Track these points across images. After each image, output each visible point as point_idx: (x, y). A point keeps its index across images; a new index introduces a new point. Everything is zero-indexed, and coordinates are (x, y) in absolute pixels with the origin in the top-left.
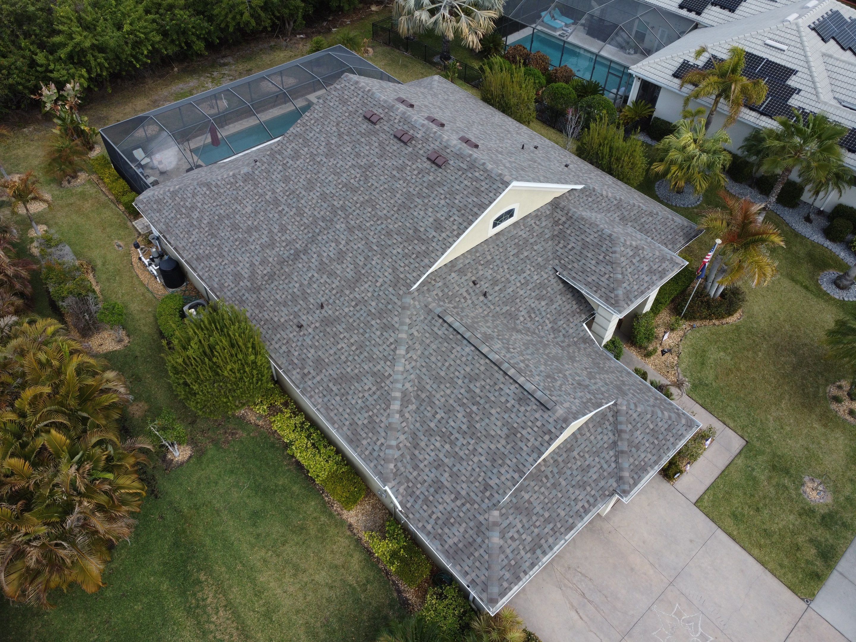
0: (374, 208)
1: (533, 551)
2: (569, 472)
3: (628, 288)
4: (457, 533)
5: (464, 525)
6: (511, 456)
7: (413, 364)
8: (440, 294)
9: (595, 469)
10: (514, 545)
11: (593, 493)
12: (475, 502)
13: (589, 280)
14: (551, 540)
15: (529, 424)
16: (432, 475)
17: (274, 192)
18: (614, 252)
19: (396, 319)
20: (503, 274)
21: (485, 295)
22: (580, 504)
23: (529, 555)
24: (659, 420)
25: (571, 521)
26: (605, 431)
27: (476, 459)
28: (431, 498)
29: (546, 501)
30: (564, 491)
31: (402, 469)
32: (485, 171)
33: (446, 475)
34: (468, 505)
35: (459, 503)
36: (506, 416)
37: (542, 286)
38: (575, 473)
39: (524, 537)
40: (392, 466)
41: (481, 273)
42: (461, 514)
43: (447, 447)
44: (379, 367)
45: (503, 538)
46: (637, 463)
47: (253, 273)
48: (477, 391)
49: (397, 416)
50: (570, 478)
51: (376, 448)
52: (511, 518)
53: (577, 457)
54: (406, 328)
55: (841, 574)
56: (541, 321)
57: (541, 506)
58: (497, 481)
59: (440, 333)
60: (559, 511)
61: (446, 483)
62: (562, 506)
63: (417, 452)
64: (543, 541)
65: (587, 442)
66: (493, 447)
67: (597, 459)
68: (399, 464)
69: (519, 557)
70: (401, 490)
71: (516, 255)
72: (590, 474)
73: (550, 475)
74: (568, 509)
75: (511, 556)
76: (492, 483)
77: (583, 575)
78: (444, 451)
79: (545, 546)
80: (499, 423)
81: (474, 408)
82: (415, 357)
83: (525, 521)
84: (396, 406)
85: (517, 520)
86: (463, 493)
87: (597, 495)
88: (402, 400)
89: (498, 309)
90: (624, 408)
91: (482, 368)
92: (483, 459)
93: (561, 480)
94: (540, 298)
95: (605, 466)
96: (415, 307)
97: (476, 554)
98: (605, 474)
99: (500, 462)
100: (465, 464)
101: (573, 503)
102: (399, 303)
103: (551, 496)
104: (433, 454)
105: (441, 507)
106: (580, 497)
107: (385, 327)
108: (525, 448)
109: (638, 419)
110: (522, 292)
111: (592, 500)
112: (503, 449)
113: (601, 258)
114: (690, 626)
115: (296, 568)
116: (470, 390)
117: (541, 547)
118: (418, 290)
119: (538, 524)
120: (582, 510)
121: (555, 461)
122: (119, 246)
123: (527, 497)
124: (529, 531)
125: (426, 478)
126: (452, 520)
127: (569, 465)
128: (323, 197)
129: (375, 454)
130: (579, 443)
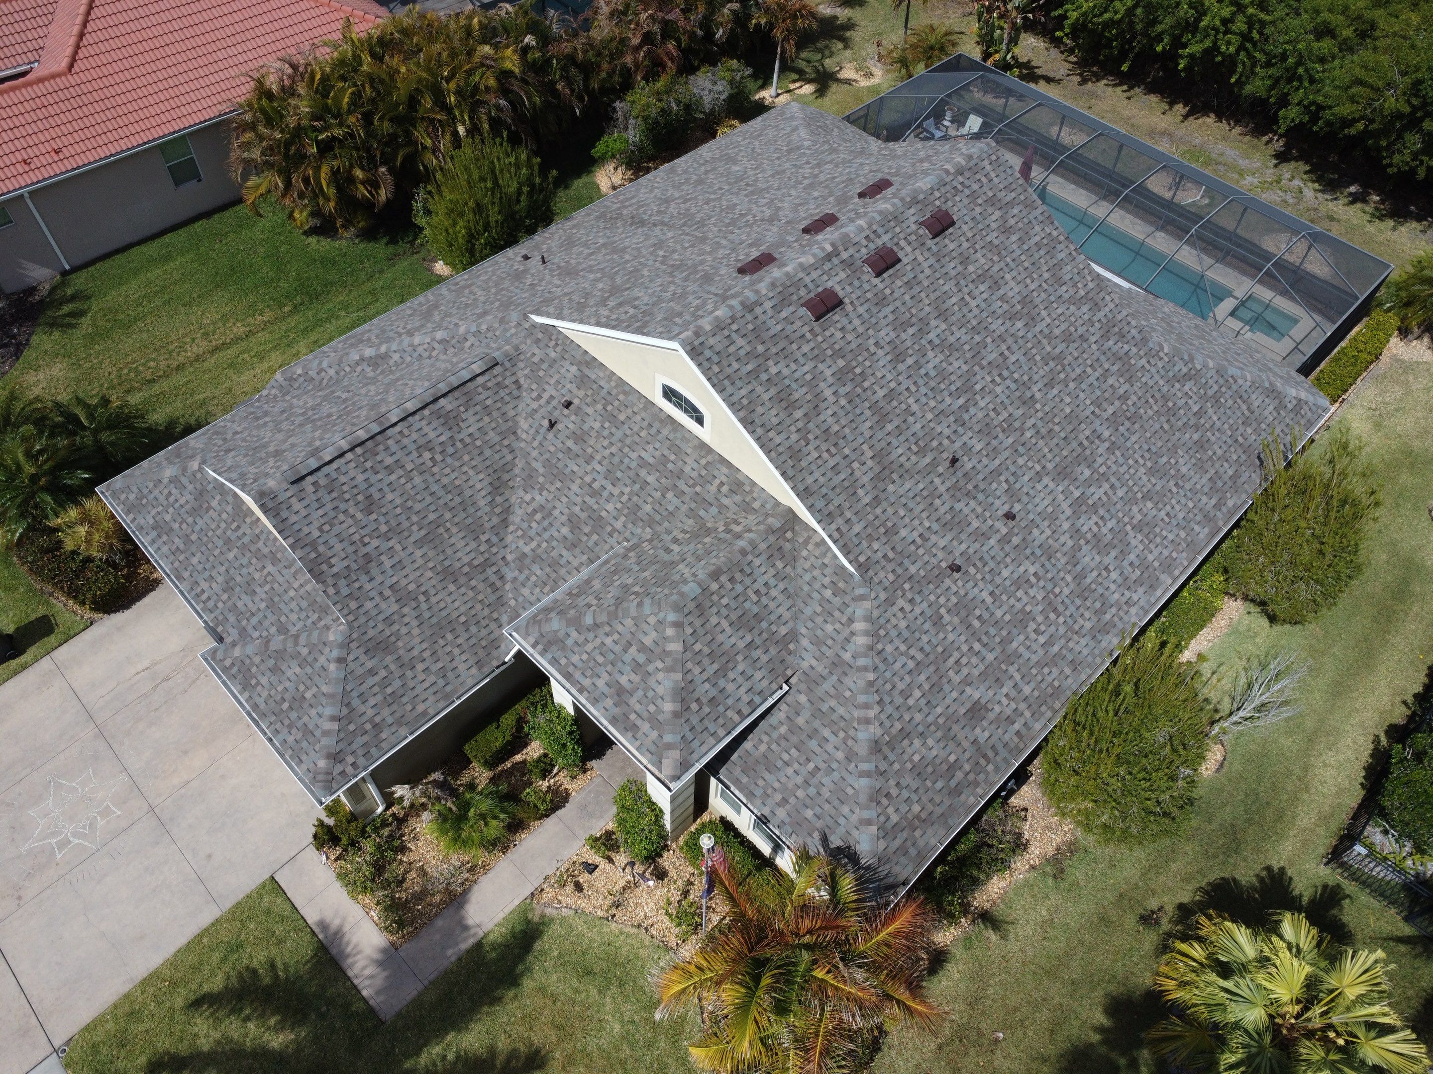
3: (569, 642)
9: (250, 605)
10: (162, 498)
11: (220, 605)
20: (598, 447)
21: (554, 424)
26: (303, 615)
29: (210, 534)
30: (222, 558)
37: (598, 522)
38: (244, 571)
39: (171, 510)
41: (590, 410)
45: (170, 482)
46: (254, 670)
50: (237, 565)
52: (190, 487)
53: (265, 572)
56: (532, 533)
57: (204, 527)
60: (199, 555)
62: (204, 559)
64: (165, 538)
67: (263, 605)
69: (150, 508)
71: (643, 463)
72: (244, 596)
73: (240, 533)
74: (200, 567)
75: (151, 496)
82: (434, 354)
83: (188, 507)
85: (188, 497)
87: (218, 612)
88: (377, 356)
89: (535, 454)
90: (332, 638)
93: (235, 551)
94: (573, 523)
95: (254, 621)
96: (506, 330)
98: (244, 622)
101: (207, 574)
106: (214, 585)
114: (84, 827)
118: (534, 325)
120: (199, 590)
121: (258, 538)
124: (176, 516)
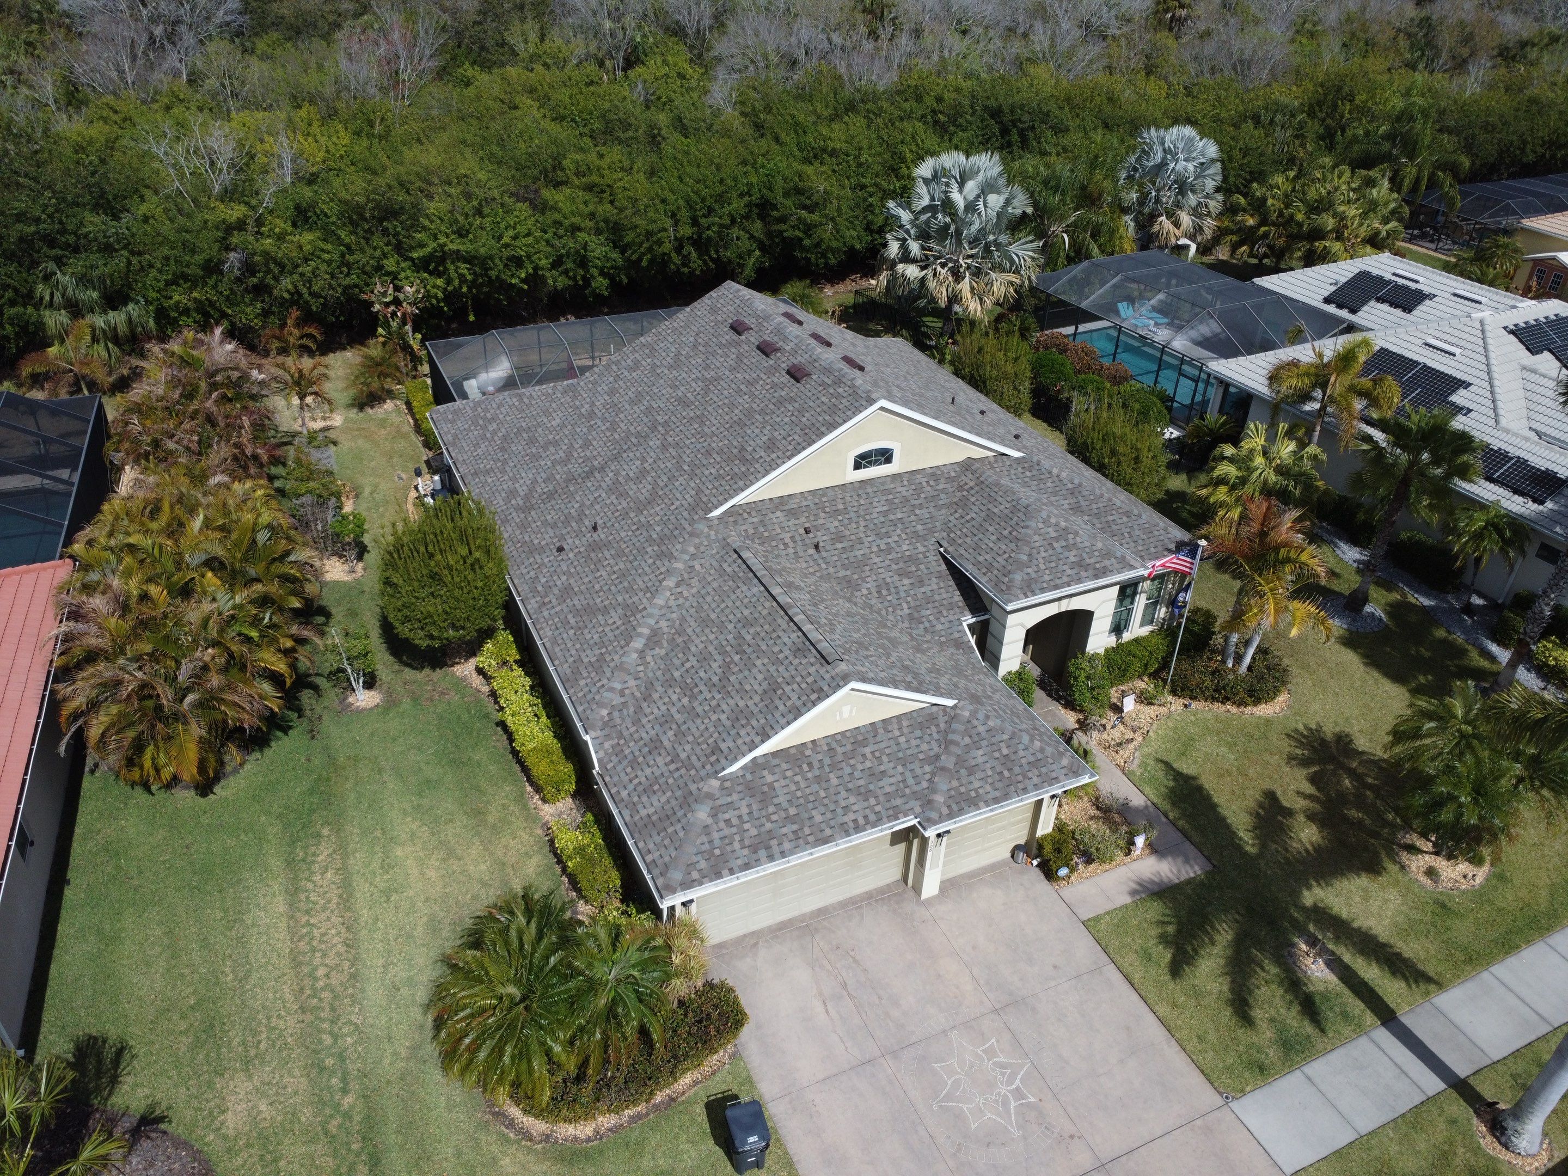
0: (702, 423)
1: (754, 849)
2: (848, 770)
3: (1034, 575)
4: (656, 803)
5: (669, 794)
6: (760, 716)
7: (681, 601)
8: (751, 531)
9: (893, 780)
10: (727, 831)
11: (878, 808)
12: (694, 767)
13: (981, 559)
14: (787, 846)
15: (798, 679)
16: (653, 733)
17: (593, 404)
18: (1027, 527)
19: (678, 546)
20: (854, 531)
21: (817, 547)
22: (851, 816)
23: (746, 852)
24: (1021, 747)
25: (828, 832)
26: (927, 738)
27: (714, 717)
28: (641, 759)
29: (799, 794)
30: (832, 790)
31: (618, 721)
32: (853, 386)
33: (671, 733)
34: (683, 771)
35: (672, 767)
36: (772, 669)
37: (910, 559)
38: (857, 774)
39: (746, 826)
40: (604, 712)
41: (821, 521)
42: (671, 781)
43: (685, 701)
44: (635, 599)
45: (714, 816)
46: (963, 789)
47: (531, 491)
48: (748, 638)
49: (635, 656)
50: (847, 778)
51: (594, 690)
52: (735, 797)
53: (869, 756)
54: (686, 557)
55: (1309, 1078)
56: (895, 602)
57: (788, 797)
58: (731, 744)
59: (729, 570)
60: (814, 813)
61: (666, 743)
62: (822, 809)
63: (645, 705)
64: (774, 843)
65: (892, 742)
66: (741, 704)
67: (900, 769)
68: (616, 714)
69: (729, 848)
70: (607, 745)
71: (885, 513)
72: (881, 784)
73: (816, 764)
74: (829, 815)
75: (717, 843)
76: (723, 746)
77: (856, 961)
78: (679, 705)
79: (776, 850)
80: (760, 677)
81: (736, 658)
82: (686, 594)
83: (755, 807)
84: (638, 644)
85: (744, 803)
86: (683, 756)
87: (884, 813)
88: (649, 639)
89: (831, 570)
90: (967, 714)
91: (765, 612)
92: (723, 717)
93: (832, 776)
94: (902, 574)
95: (911, 781)
96: (708, 536)
97: (670, 830)
98: (907, 791)
99: (744, 722)
100: (699, 721)
101: (839, 811)
102: (689, 529)
103: (808, 791)
104: (663, 708)
105: (648, 771)
106: (855, 808)
107: (661, 555)
108: (781, 707)
109: (984, 734)
110: (877, 560)
111: (872, 817)
112: (753, 707)
113: (1006, 533)
114: (1003, 1074)
115: (451, 853)
116: (739, 637)
117: (768, 848)
118: (720, 518)
119: (774, 817)
120: (851, 825)
121: (831, 749)
122: (400, 478)
123: (770, 778)
124: (757, 823)
125: (644, 735)
126: (656, 787)
127: (852, 762)
128: (648, 411)
129: (589, 697)
130: (879, 738)
